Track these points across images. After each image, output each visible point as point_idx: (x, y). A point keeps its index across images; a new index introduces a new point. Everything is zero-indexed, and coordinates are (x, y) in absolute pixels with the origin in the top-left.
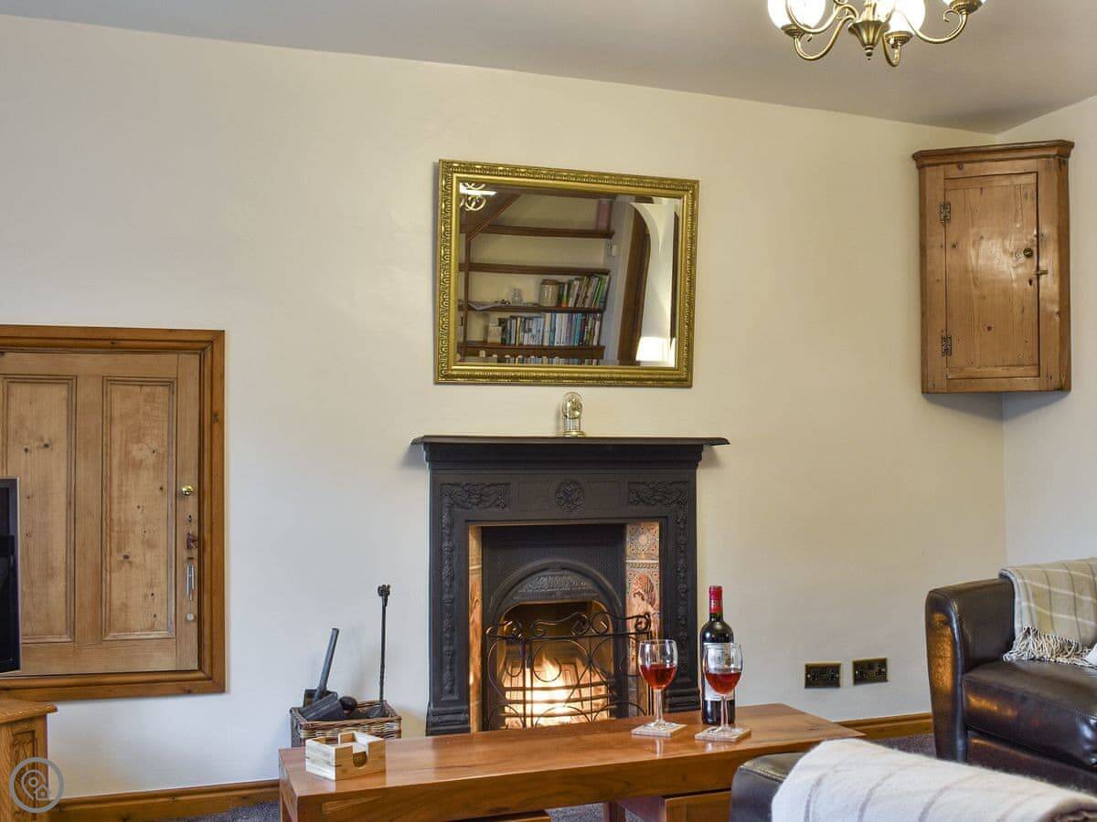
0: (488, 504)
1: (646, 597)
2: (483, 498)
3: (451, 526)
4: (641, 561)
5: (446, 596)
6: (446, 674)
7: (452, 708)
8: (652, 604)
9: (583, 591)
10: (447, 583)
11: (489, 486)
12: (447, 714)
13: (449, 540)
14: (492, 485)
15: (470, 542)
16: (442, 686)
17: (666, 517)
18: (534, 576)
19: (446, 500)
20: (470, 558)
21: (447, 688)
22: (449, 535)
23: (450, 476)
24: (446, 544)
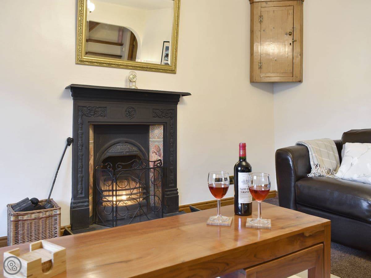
0: (97, 115)
1: (157, 153)
2: (96, 112)
3: (82, 124)
4: (155, 140)
5: (80, 153)
6: (79, 186)
7: (82, 200)
8: (160, 156)
9: (133, 151)
10: (80, 148)
11: (98, 108)
12: (80, 203)
13: (81, 130)
14: (100, 107)
15: (90, 131)
16: (77, 191)
17: (166, 123)
18: (115, 145)
19: (80, 113)
20: (90, 137)
21: (80, 192)
22: (81, 128)
23: (82, 103)
24: (80, 131)
